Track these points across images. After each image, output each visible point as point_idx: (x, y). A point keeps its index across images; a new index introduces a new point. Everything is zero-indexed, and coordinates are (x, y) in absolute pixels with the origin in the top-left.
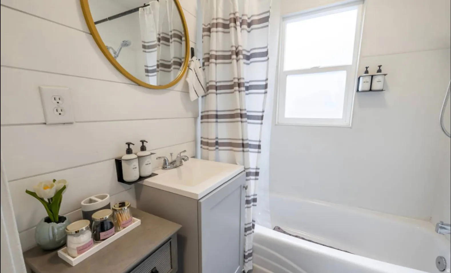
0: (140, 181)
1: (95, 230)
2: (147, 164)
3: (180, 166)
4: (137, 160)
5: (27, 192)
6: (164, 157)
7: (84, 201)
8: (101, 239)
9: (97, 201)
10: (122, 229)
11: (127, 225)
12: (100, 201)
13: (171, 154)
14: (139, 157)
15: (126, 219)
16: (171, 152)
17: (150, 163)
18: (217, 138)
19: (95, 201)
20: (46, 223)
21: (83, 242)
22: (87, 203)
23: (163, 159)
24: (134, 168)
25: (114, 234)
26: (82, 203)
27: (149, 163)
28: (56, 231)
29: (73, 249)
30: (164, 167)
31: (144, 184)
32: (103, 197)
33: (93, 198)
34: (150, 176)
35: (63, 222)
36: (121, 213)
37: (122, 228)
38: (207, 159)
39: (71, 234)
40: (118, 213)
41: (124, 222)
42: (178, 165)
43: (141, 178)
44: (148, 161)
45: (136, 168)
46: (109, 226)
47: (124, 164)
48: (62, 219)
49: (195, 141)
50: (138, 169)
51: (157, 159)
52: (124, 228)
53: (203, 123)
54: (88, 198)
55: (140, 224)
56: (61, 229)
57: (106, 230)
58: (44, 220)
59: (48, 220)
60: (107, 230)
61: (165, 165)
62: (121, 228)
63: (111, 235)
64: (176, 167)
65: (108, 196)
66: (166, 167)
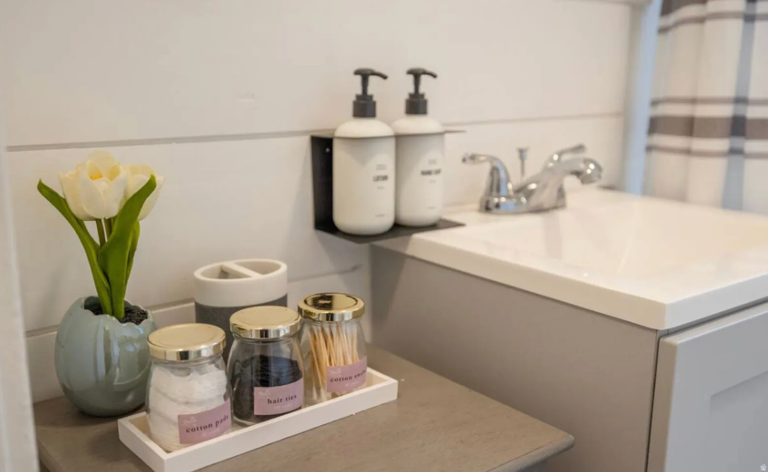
0: (395, 236)
1: (239, 375)
2: (429, 173)
3: (556, 208)
4: (391, 145)
5: (42, 188)
6: (491, 159)
7: (202, 269)
8: (257, 412)
9: (247, 276)
10: (328, 399)
11: (347, 384)
12: (255, 276)
13: (522, 153)
14: (400, 139)
15: (345, 363)
16: (522, 146)
17: (438, 172)
18: (741, 100)
19: (238, 275)
20: (89, 313)
21: (200, 403)
22: (211, 277)
23: (487, 167)
24: (378, 179)
25: (300, 408)
26: (198, 274)
27: (433, 168)
28: (116, 350)
29: (168, 420)
30: (488, 202)
31: (410, 251)
32: (264, 269)
33: (231, 265)
34: (433, 226)
35: (138, 322)
36: (327, 330)
37: (330, 395)
38: (681, 196)
39: (162, 357)
40: (317, 328)
41: (335, 374)
42: (546, 206)
43: (400, 228)
44: (433, 162)
45: (385, 178)
46: (285, 369)
47: (340, 156)
48: (133, 315)
49: (625, 115)
50: (390, 184)
51: (464, 160)
52: (334, 396)
53: (670, 34)
54: (216, 265)
55: (393, 396)
56: (131, 349)
57: (272, 381)
58: (83, 301)
59: (95, 307)
60: (278, 383)
61: (494, 193)
62: (323, 391)
63: (289, 406)
64: (539, 210)
65: (284, 267)
66: (498, 206)
